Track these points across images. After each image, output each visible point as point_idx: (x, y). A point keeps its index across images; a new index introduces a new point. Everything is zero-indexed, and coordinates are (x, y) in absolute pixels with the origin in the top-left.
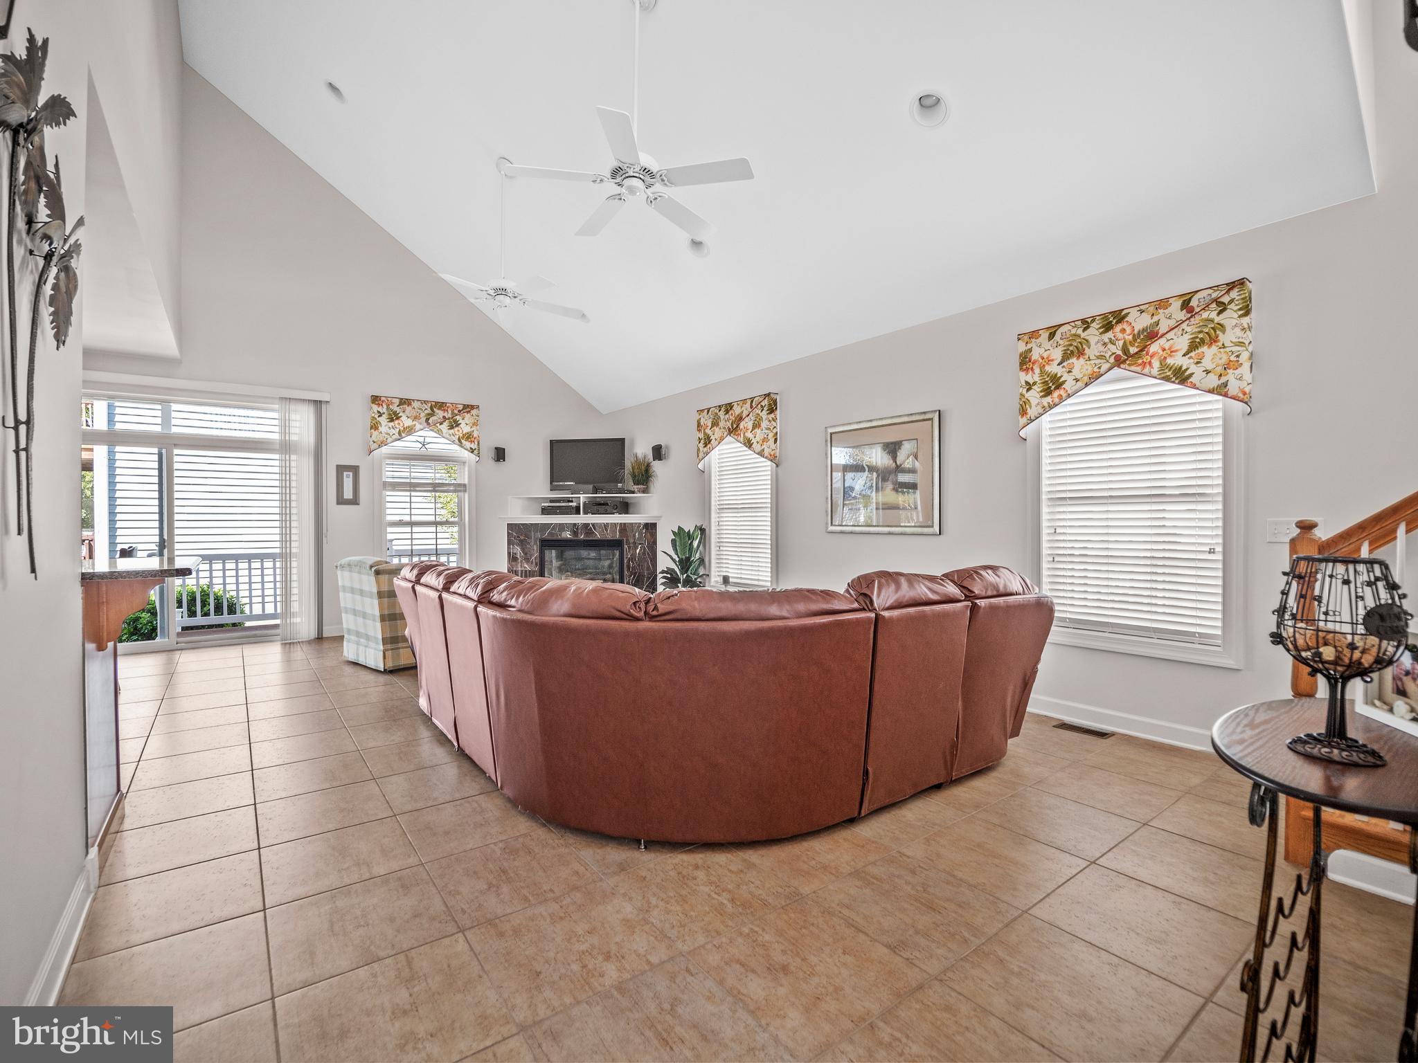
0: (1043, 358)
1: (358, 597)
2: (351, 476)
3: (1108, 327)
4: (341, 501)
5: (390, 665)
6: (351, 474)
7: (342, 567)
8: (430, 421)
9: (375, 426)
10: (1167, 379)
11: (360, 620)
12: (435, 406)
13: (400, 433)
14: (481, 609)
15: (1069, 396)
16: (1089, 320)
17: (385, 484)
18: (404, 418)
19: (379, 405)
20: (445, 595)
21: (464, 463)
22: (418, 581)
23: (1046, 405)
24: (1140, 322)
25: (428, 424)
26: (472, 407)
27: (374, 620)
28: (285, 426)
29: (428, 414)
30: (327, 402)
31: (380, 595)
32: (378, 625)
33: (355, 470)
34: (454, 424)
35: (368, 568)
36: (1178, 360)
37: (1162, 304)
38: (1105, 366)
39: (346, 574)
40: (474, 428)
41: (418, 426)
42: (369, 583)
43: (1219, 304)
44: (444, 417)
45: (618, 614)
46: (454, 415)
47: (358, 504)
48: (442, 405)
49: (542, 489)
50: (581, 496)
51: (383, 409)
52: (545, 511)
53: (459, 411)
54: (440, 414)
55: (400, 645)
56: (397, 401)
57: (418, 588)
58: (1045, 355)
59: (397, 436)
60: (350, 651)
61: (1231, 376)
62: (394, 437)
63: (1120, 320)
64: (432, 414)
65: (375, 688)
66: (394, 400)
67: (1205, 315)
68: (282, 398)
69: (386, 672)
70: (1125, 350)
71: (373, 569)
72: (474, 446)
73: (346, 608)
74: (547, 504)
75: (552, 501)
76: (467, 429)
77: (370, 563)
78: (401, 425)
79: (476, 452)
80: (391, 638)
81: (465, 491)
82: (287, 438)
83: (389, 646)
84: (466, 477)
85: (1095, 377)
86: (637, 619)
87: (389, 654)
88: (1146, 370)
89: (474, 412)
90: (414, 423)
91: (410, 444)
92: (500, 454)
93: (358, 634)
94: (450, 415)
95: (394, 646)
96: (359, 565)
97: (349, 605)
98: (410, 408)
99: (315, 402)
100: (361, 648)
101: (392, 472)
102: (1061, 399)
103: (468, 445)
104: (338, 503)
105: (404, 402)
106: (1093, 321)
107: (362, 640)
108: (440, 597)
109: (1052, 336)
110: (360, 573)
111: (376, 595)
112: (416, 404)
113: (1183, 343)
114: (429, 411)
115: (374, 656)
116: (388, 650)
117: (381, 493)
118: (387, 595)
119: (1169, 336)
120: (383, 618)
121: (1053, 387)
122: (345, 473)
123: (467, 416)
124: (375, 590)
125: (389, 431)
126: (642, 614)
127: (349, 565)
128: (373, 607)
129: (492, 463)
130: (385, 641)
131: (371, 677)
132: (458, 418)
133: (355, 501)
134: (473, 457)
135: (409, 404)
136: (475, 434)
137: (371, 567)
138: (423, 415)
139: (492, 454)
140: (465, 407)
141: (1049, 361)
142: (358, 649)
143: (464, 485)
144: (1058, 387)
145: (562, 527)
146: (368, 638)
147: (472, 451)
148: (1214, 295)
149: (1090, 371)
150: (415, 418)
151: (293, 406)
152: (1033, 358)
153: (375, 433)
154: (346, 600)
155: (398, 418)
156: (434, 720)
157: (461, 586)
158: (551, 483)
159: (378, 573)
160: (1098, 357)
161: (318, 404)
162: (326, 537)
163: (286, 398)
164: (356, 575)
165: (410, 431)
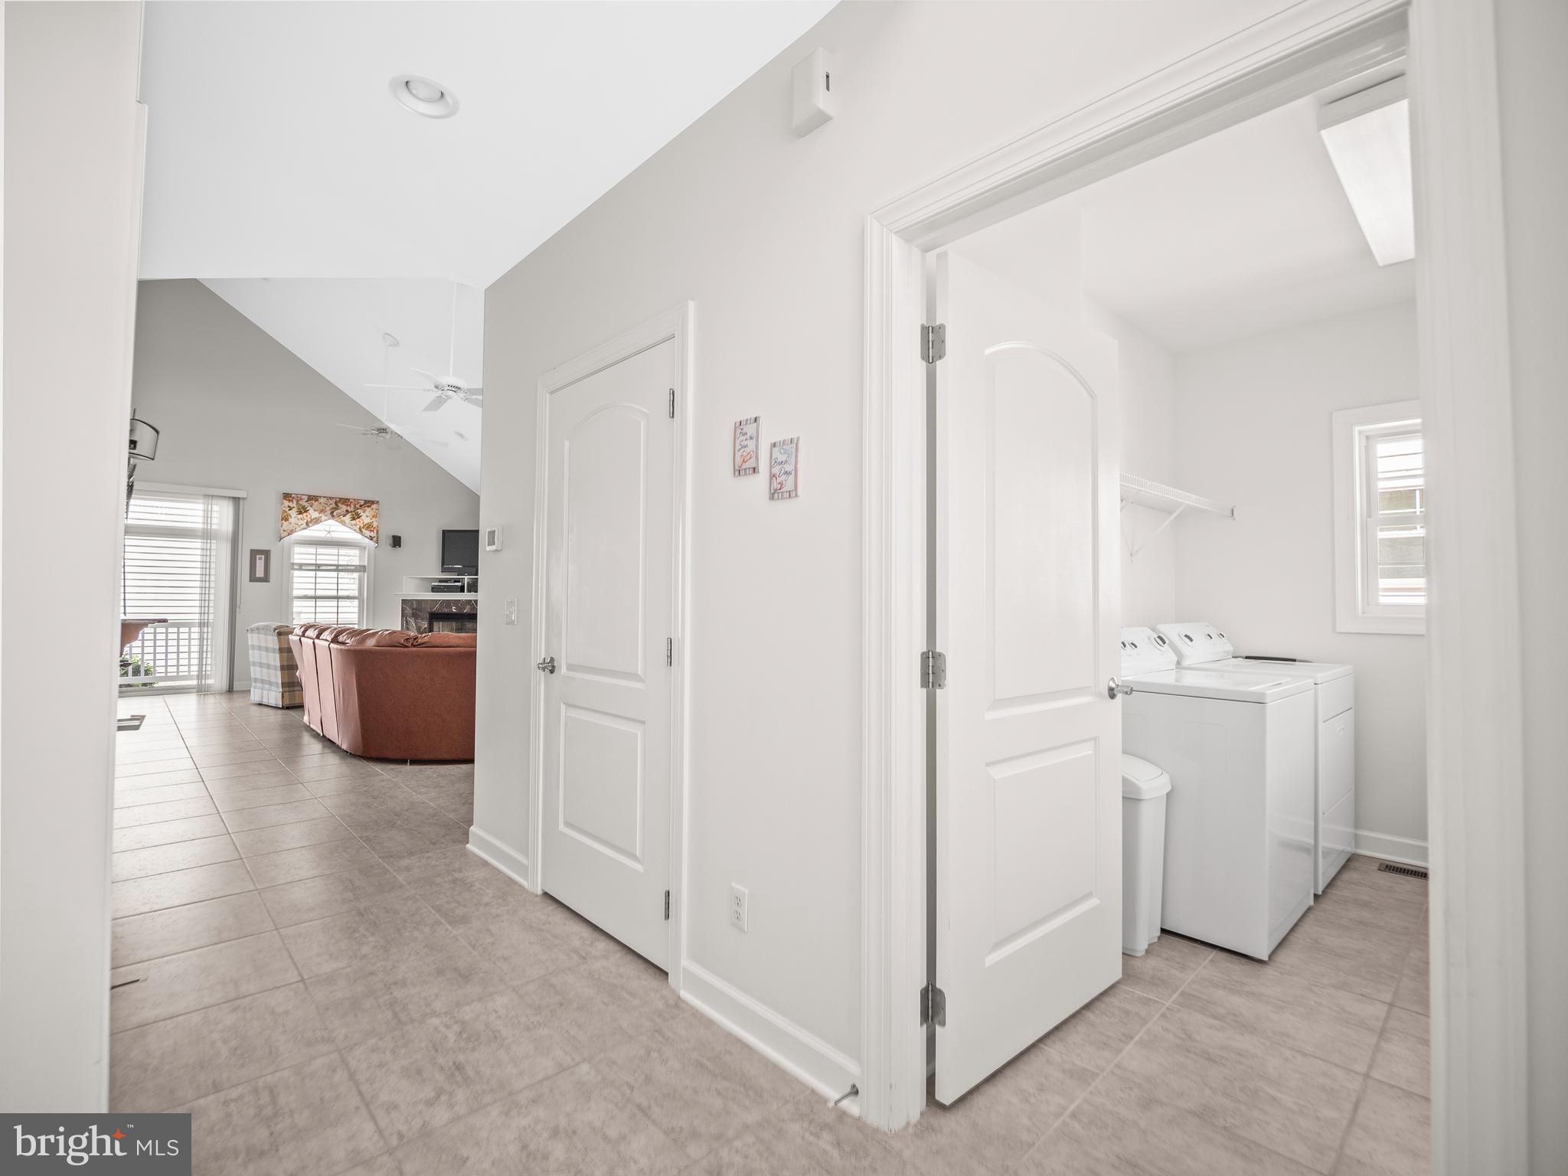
1: (264, 653)
2: (263, 559)
4: (253, 578)
5: (287, 702)
6: (263, 556)
7: (252, 630)
8: (335, 514)
9: (286, 518)
11: (265, 670)
12: (340, 501)
13: (307, 524)
14: (332, 645)
17: (293, 564)
18: (311, 511)
19: (289, 501)
20: (316, 641)
21: (365, 548)
22: (303, 635)
25: (333, 516)
26: (373, 502)
27: (276, 670)
28: (207, 516)
29: (333, 508)
30: (244, 499)
31: (281, 650)
32: (279, 673)
33: (266, 554)
34: (356, 516)
35: (272, 630)
39: (255, 635)
40: (374, 519)
41: (324, 518)
42: (273, 642)
44: (347, 511)
45: (398, 645)
46: (356, 509)
47: (269, 582)
48: (345, 501)
49: (435, 572)
50: (466, 577)
51: (294, 504)
52: (435, 589)
53: (361, 506)
54: (344, 508)
55: (296, 688)
56: (306, 498)
57: (303, 639)
59: (305, 526)
60: (255, 696)
62: (302, 527)
64: (337, 508)
65: (275, 717)
66: (303, 497)
68: (205, 495)
69: (283, 708)
71: (276, 631)
72: (372, 534)
73: (253, 646)
74: (436, 584)
75: (441, 581)
76: (367, 520)
77: (274, 626)
78: (309, 516)
79: (375, 539)
80: (288, 683)
81: (365, 571)
82: (209, 527)
83: (287, 689)
84: (366, 559)
86: (407, 647)
87: (287, 695)
89: (374, 506)
90: (321, 515)
91: (317, 531)
92: (396, 541)
93: (263, 681)
94: (352, 509)
95: (291, 689)
96: (266, 629)
97: (257, 660)
98: (317, 503)
99: (234, 498)
100: (265, 692)
101: (301, 555)
103: (368, 533)
104: (251, 581)
105: (312, 498)
107: (266, 686)
108: (314, 642)
110: (266, 634)
111: (277, 651)
112: (322, 500)
114: (334, 505)
115: (274, 696)
116: (285, 692)
117: (289, 573)
118: (286, 651)
120: (282, 668)
122: (258, 556)
123: (368, 509)
124: (277, 647)
125: (298, 522)
126: (410, 644)
127: (257, 629)
128: (275, 660)
129: (390, 548)
130: (283, 685)
131: (272, 712)
132: (359, 511)
133: (266, 579)
134: (372, 544)
135: (317, 500)
136: (375, 525)
137: (275, 630)
138: (328, 508)
139: (391, 541)
140: (366, 502)
142: (262, 693)
143: (364, 566)
145: (448, 603)
146: (270, 683)
147: (371, 538)
150: (322, 511)
151: (215, 501)
153: (285, 524)
154: (254, 656)
155: (306, 511)
156: (312, 726)
157: (325, 635)
158: (442, 566)
159: (279, 634)
161: (236, 500)
162: (240, 608)
163: (209, 496)
164: (262, 636)
165: (317, 521)
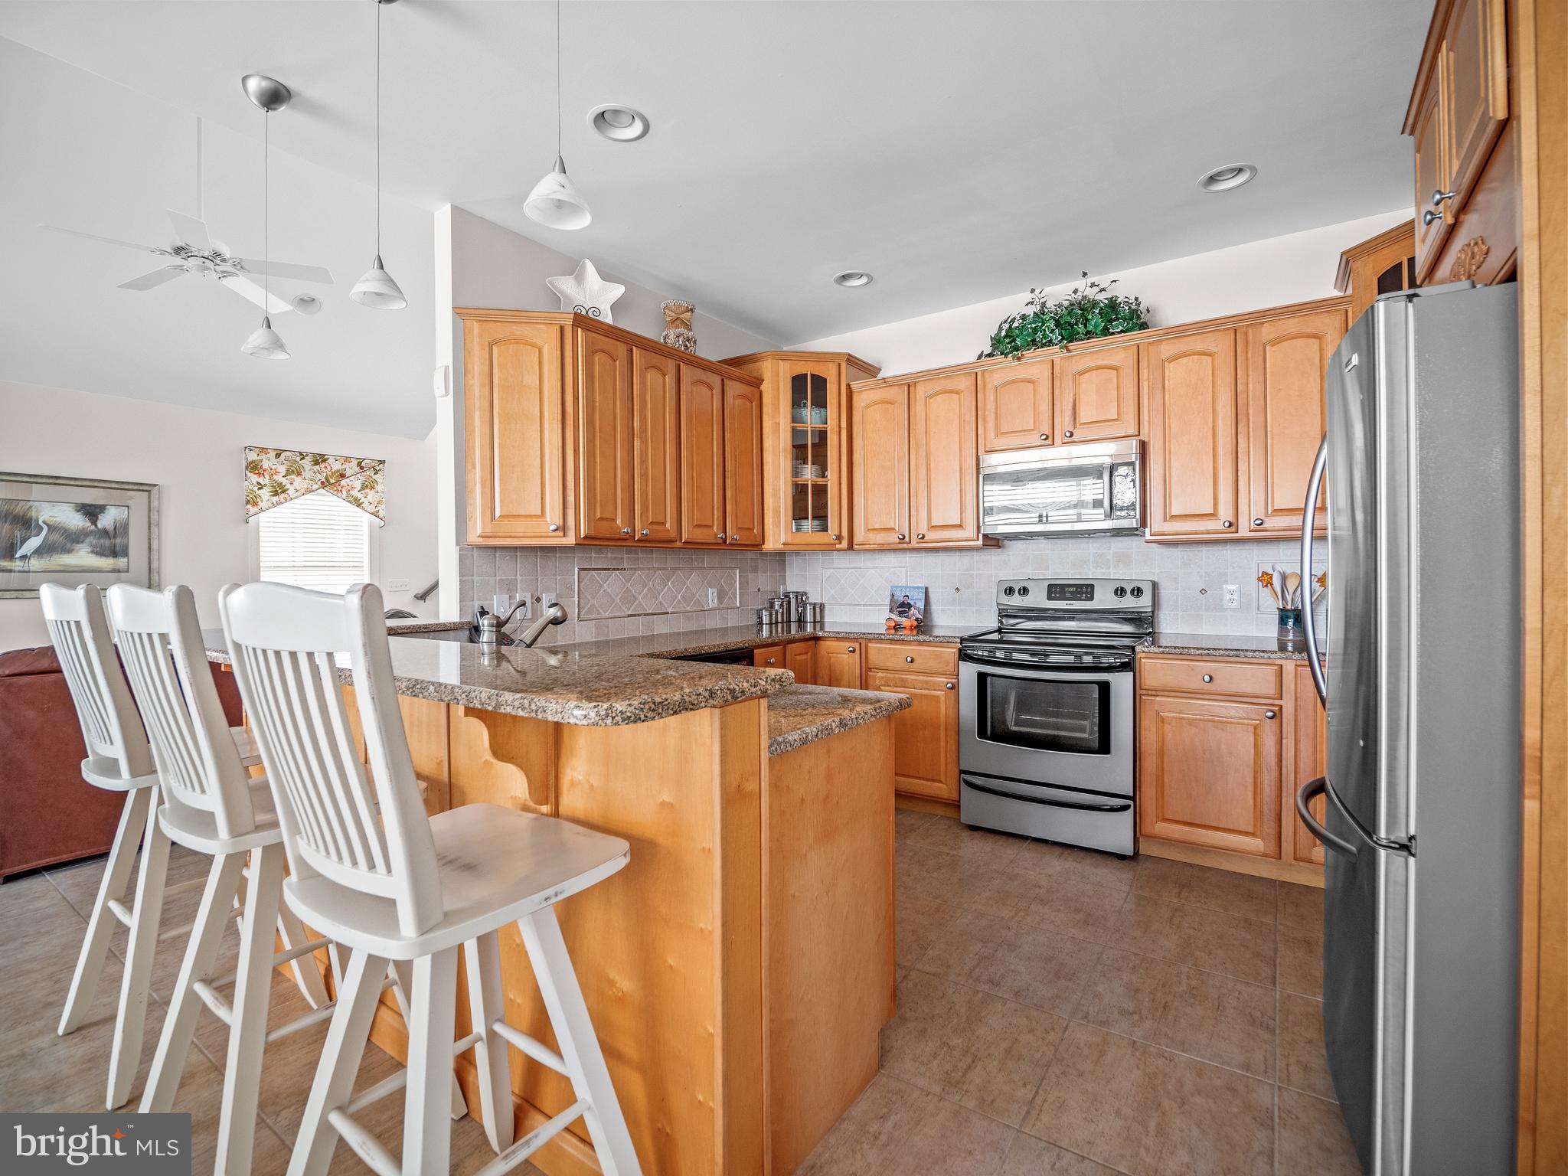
0: (271, 469)
3: (316, 463)
10: (350, 502)
15: (291, 499)
16: (305, 454)
23: (275, 502)
24: (337, 466)
36: (355, 493)
37: (347, 459)
38: (315, 487)
43: (375, 470)
58: (273, 467)
61: (380, 507)
63: (324, 461)
67: (368, 473)
70: (327, 478)
85: (309, 491)
88: (339, 495)
102: (286, 500)
106: (307, 455)
109: (278, 456)
113: (358, 485)
119: (351, 478)
121: (279, 491)
141: (277, 473)
144: (283, 492)
148: (373, 464)
149: (305, 487)
152: (264, 467)
160: (311, 480)
